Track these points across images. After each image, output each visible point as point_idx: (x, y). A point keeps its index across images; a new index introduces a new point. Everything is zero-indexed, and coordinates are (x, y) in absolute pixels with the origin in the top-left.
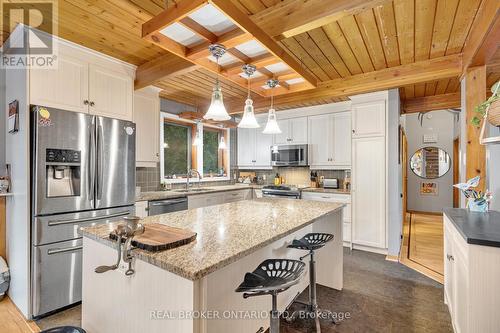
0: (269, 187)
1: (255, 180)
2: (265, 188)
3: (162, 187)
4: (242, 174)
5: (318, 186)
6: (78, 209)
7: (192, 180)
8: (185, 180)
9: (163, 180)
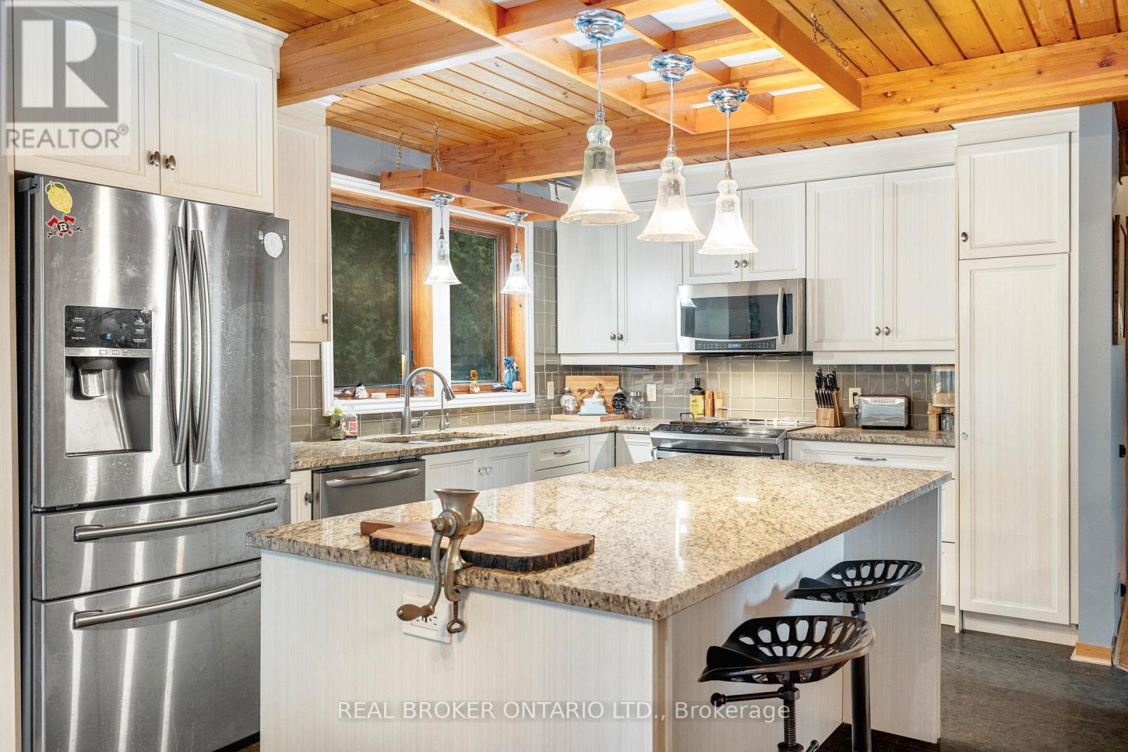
0: (672, 427)
1: (619, 403)
2: (660, 428)
3: (328, 427)
4: (572, 382)
5: (842, 421)
6: (147, 491)
7: (418, 403)
8: (395, 405)
9: (332, 404)
